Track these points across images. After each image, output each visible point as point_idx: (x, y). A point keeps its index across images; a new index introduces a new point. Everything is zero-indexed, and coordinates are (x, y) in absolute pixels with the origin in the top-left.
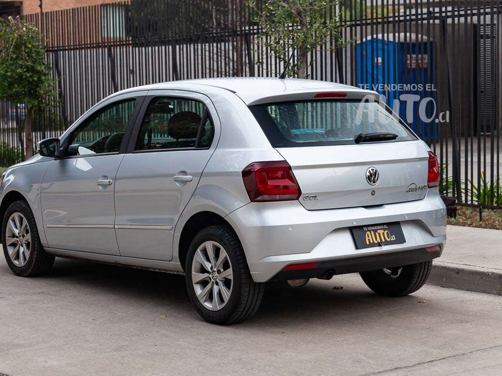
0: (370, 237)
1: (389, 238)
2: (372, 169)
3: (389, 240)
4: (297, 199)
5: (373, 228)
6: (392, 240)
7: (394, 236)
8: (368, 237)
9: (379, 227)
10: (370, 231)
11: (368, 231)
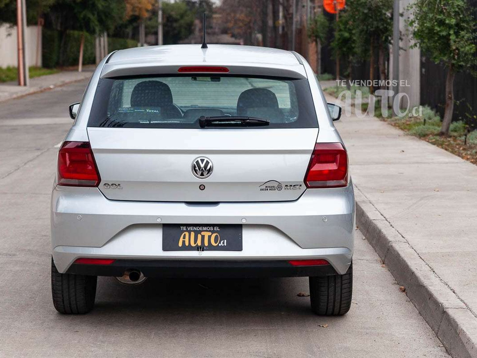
0: (186, 238)
1: (216, 243)
2: (201, 160)
3: (215, 245)
4: (97, 186)
5: (195, 229)
6: (220, 245)
7: (225, 241)
8: (184, 238)
9: (205, 229)
10: (190, 232)
11: (187, 231)
